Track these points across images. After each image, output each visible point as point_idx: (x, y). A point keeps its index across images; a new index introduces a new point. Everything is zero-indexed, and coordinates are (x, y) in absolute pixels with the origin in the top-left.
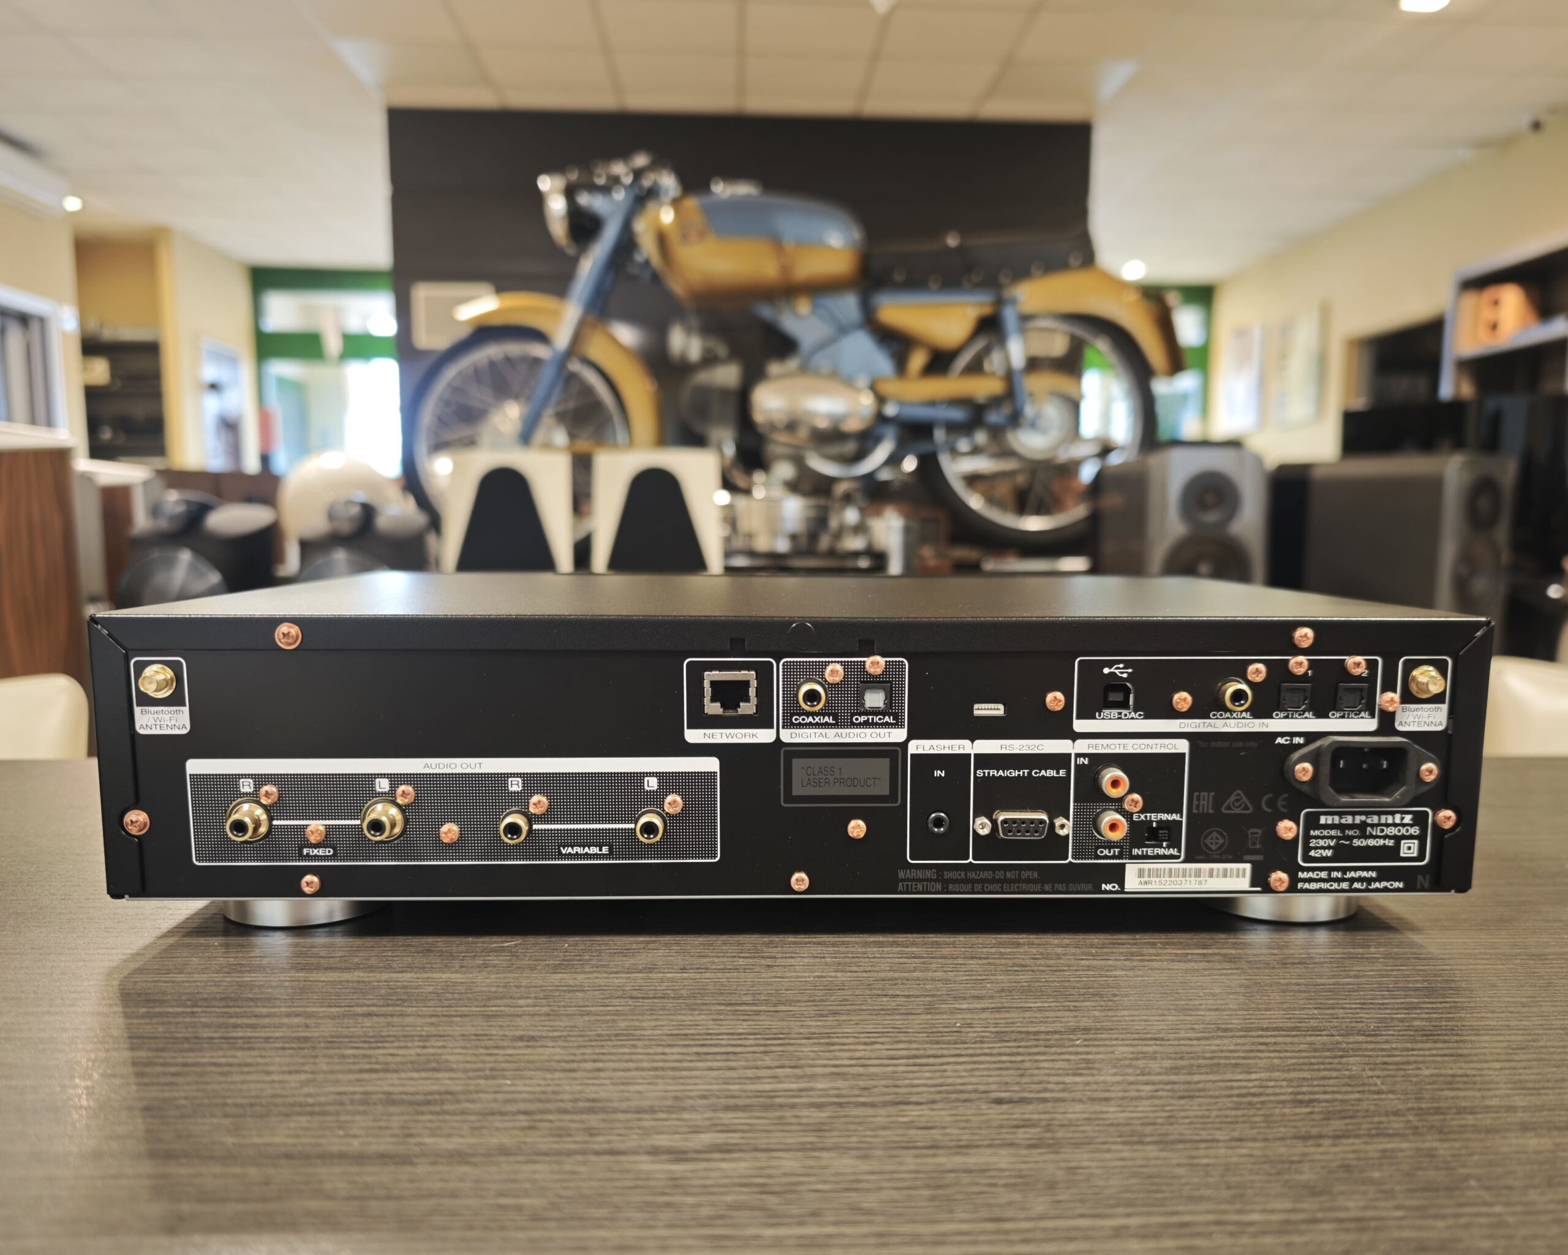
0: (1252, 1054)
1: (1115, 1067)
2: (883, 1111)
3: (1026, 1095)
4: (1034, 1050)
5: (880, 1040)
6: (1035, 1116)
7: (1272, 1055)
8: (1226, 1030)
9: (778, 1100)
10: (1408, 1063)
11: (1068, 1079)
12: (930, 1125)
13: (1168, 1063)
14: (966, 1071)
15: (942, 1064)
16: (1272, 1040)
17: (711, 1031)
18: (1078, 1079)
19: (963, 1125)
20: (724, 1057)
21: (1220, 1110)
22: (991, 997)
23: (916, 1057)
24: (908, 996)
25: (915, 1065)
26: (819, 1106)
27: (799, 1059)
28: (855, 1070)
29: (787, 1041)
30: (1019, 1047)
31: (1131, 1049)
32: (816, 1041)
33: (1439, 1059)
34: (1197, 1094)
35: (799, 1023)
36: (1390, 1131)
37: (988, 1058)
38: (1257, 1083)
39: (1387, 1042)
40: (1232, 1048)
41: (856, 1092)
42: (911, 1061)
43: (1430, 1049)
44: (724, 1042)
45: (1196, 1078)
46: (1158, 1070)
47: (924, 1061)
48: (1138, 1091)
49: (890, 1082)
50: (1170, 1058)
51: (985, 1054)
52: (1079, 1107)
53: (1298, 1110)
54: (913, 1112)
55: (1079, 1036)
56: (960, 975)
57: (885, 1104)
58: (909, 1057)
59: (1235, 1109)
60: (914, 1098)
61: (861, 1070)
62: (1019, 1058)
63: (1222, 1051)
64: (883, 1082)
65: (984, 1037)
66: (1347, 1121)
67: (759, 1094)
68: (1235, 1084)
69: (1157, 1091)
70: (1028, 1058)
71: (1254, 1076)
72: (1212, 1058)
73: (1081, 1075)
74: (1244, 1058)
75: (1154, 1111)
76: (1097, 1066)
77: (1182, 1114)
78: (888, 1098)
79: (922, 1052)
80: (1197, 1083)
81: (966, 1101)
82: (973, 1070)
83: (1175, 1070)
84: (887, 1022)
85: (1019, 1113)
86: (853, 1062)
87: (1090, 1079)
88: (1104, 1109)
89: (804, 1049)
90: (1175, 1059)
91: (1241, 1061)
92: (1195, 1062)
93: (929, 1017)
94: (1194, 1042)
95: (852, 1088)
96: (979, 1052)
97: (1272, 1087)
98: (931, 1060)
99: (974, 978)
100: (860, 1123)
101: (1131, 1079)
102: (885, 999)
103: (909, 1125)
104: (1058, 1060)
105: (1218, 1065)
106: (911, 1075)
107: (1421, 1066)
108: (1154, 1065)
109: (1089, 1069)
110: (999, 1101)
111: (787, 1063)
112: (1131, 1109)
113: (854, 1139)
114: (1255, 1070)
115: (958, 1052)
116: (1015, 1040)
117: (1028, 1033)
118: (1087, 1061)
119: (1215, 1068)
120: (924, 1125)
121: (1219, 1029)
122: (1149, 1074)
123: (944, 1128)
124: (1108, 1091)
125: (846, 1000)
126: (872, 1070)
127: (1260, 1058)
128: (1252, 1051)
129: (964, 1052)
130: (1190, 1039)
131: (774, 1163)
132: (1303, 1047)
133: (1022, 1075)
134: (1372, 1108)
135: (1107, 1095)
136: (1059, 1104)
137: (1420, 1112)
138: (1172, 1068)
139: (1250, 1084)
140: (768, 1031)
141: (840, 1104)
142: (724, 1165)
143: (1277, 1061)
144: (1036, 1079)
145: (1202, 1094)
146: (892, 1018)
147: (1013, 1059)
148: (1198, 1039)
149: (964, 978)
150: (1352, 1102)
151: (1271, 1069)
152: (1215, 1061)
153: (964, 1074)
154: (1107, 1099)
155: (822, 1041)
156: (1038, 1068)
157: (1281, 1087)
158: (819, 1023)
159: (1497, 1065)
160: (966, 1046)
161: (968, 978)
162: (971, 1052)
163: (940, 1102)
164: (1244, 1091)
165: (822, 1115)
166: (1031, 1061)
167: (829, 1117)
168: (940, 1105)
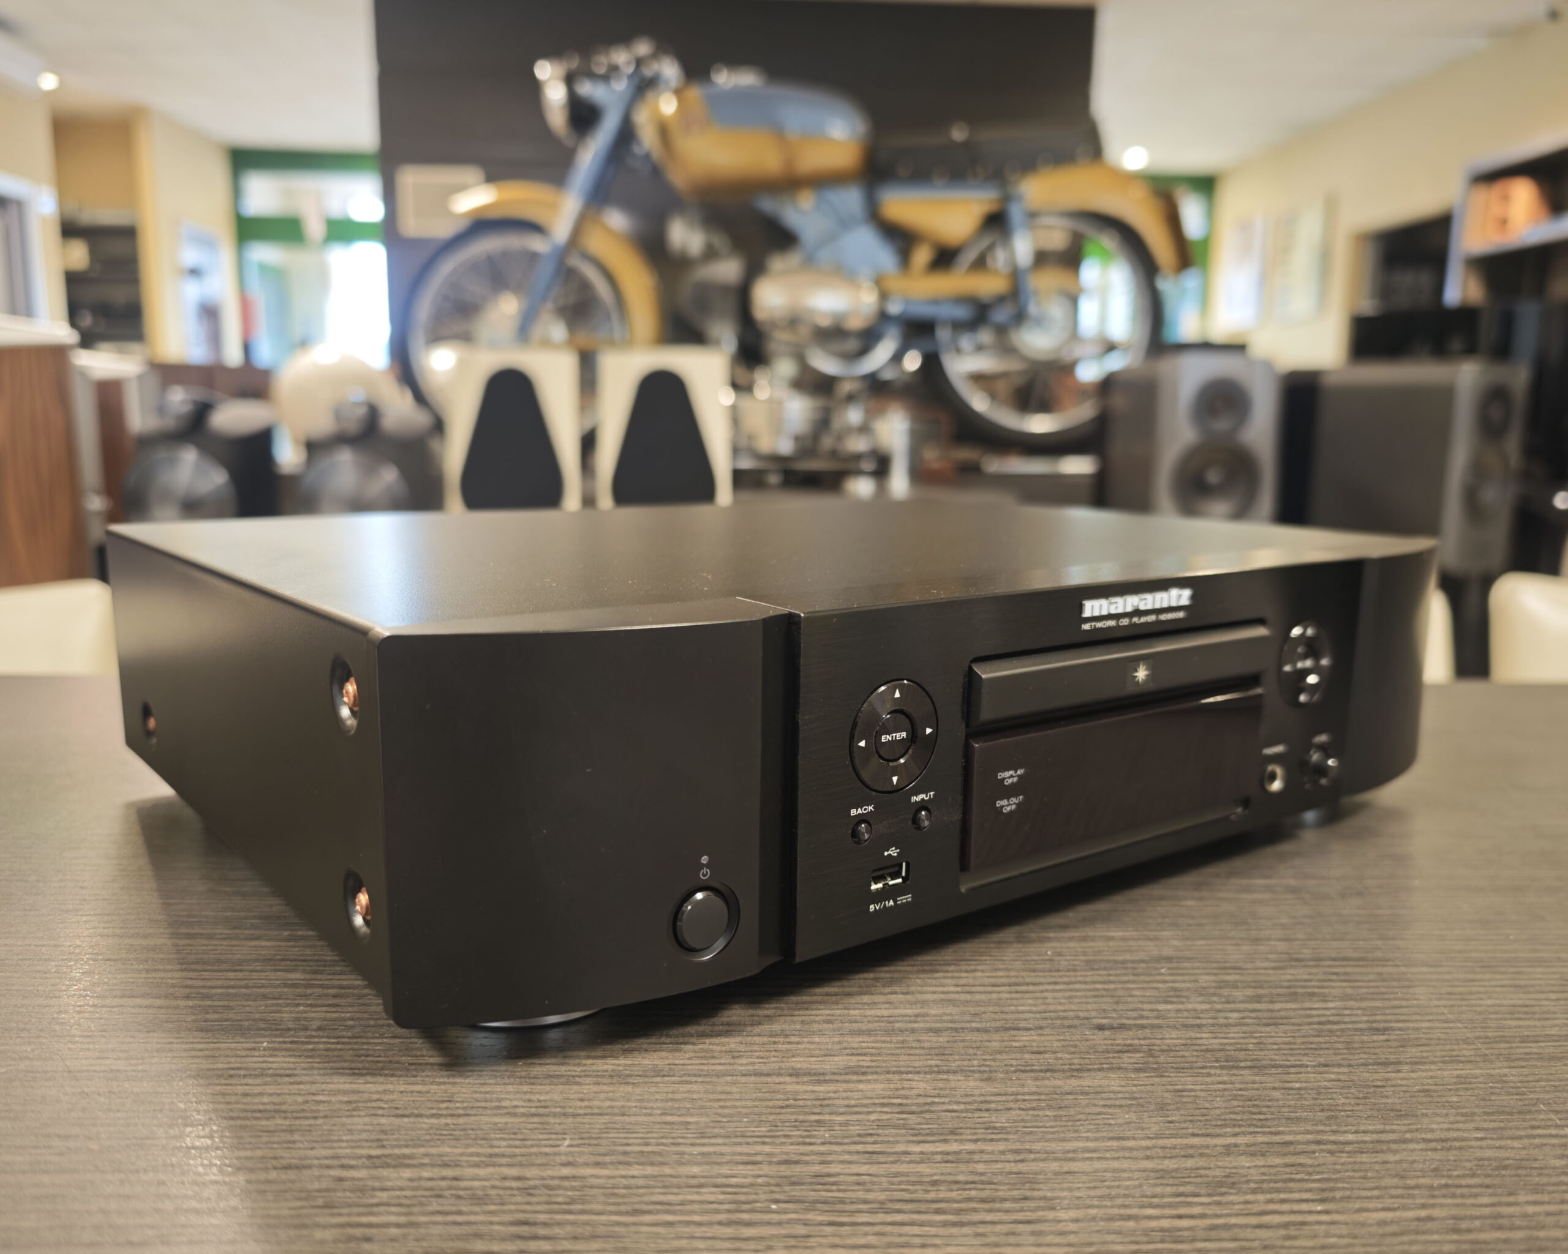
0: (1325, 984)
1: (1201, 995)
2: (996, 1037)
3: (1124, 1021)
4: (1125, 978)
6: (1136, 1042)
7: (1344, 984)
8: (1298, 960)
9: (897, 1025)
10: (1471, 993)
11: (1161, 1007)
12: (1042, 1049)
13: (1249, 992)
15: (1042, 992)
16: (1341, 970)
18: (1170, 1007)
19: (1072, 1050)
21: (1304, 1037)
22: (1075, 926)
23: (1017, 982)
25: (1018, 990)
26: (937, 1031)
28: (964, 994)
30: (1109, 975)
31: (1213, 978)
33: (1498, 989)
34: (1280, 1021)
36: (1463, 1059)
37: (1083, 986)
38: (1334, 1011)
39: (1449, 973)
40: (1306, 977)
41: (969, 1017)
42: (1013, 988)
43: (1490, 980)
45: (1277, 1006)
46: (1240, 998)
47: (1024, 988)
48: (1226, 1018)
49: (997, 1009)
50: (1251, 987)
51: (1080, 982)
52: (1174, 1034)
53: (1375, 1038)
54: (1024, 1038)
55: (1163, 965)
57: (997, 1030)
59: (1318, 1036)
60: (1022, 1025)
62: (1112, 986)
63: (1297, 980)
64: (992, 1007)
66: (1422, 1048)
67: (879, 1019)
68: (1314, 1012)
69: (1243, 1018)
70: (1119, 986)
71: (1331, 1005)
72: (1289, 987)
73: (1171, 1003)
74: (1319, 987)
75: (1244, 1038)
76: (1185, 994)
77: (1270, 1040)
78: (998, 1024)
79: (1021, 980)
80: (1279, 1011)
81: (1070, 1027)
82: (1070, 997)
83: (1258, 999)
85: (1121, 1038)
86: (959, 989)
87: (1180, 1006)
88: (1198, 1035)
90: (1256, 988)
91: (1316, 990)
92: (1275, 991)
94: (1271, 972)
95: (963, 1014)
96: (1073, 979)
97: (1348, 1015)
98: (1031, 988)
100: (978, 1048)
101: (1219, 1007)
103: (1022, 1050)
104: (1148, 988)
105: (1295, 994)
106: (1015, 1002)
107: (1483, 996)
108: (1238, 994)
109: (1177, 996)
110: (1101, 1028)
111: (898, 989)
112: (1222, 1035)
113: (975, 1063)
114: (1330, 999)
115: (1053, 980)
116: (1105, 969)
117: (1115, 962)
118: (1175, 989)
119: (1293, 997)
120: (1035, 1050)
121: (1291, 960)
122: (1234, 1002)
124: (1199, 1018)
127: (1333, 987)
128: (1325, 981)
130: (1266, 968)
131: (907, 1085)
132: (1372, 977)
133: (1117, 1003)
134: (1443, 1036)
135: (1198, 1021)
136: (1156, 1030)
137: (1488, 1040)
138: (1253, 997)
139: (1328, 1013)
141: (956, 1030)
142: (861, 1086)
143: (1349, 991)
144: (1131, 1006)
145: (1285, 1021)
147: (1106, 986)
148: (1274, 968)
150: (1424, 1031)
151: (1345, 997)
152: (1292, 990)
153: (1063, 1001)
154: (1199, 1026)
156: (1131, 996)
157: (1356, 1015)
159: (1553, 996)
160: (1060, 974)
162: (1066, 979)
163: (1048, 1027)
164: (1323, 1019)
165: (941, 1039)
166: (1123, 989)
167: (948, 1042)
168: (1047, 1031)
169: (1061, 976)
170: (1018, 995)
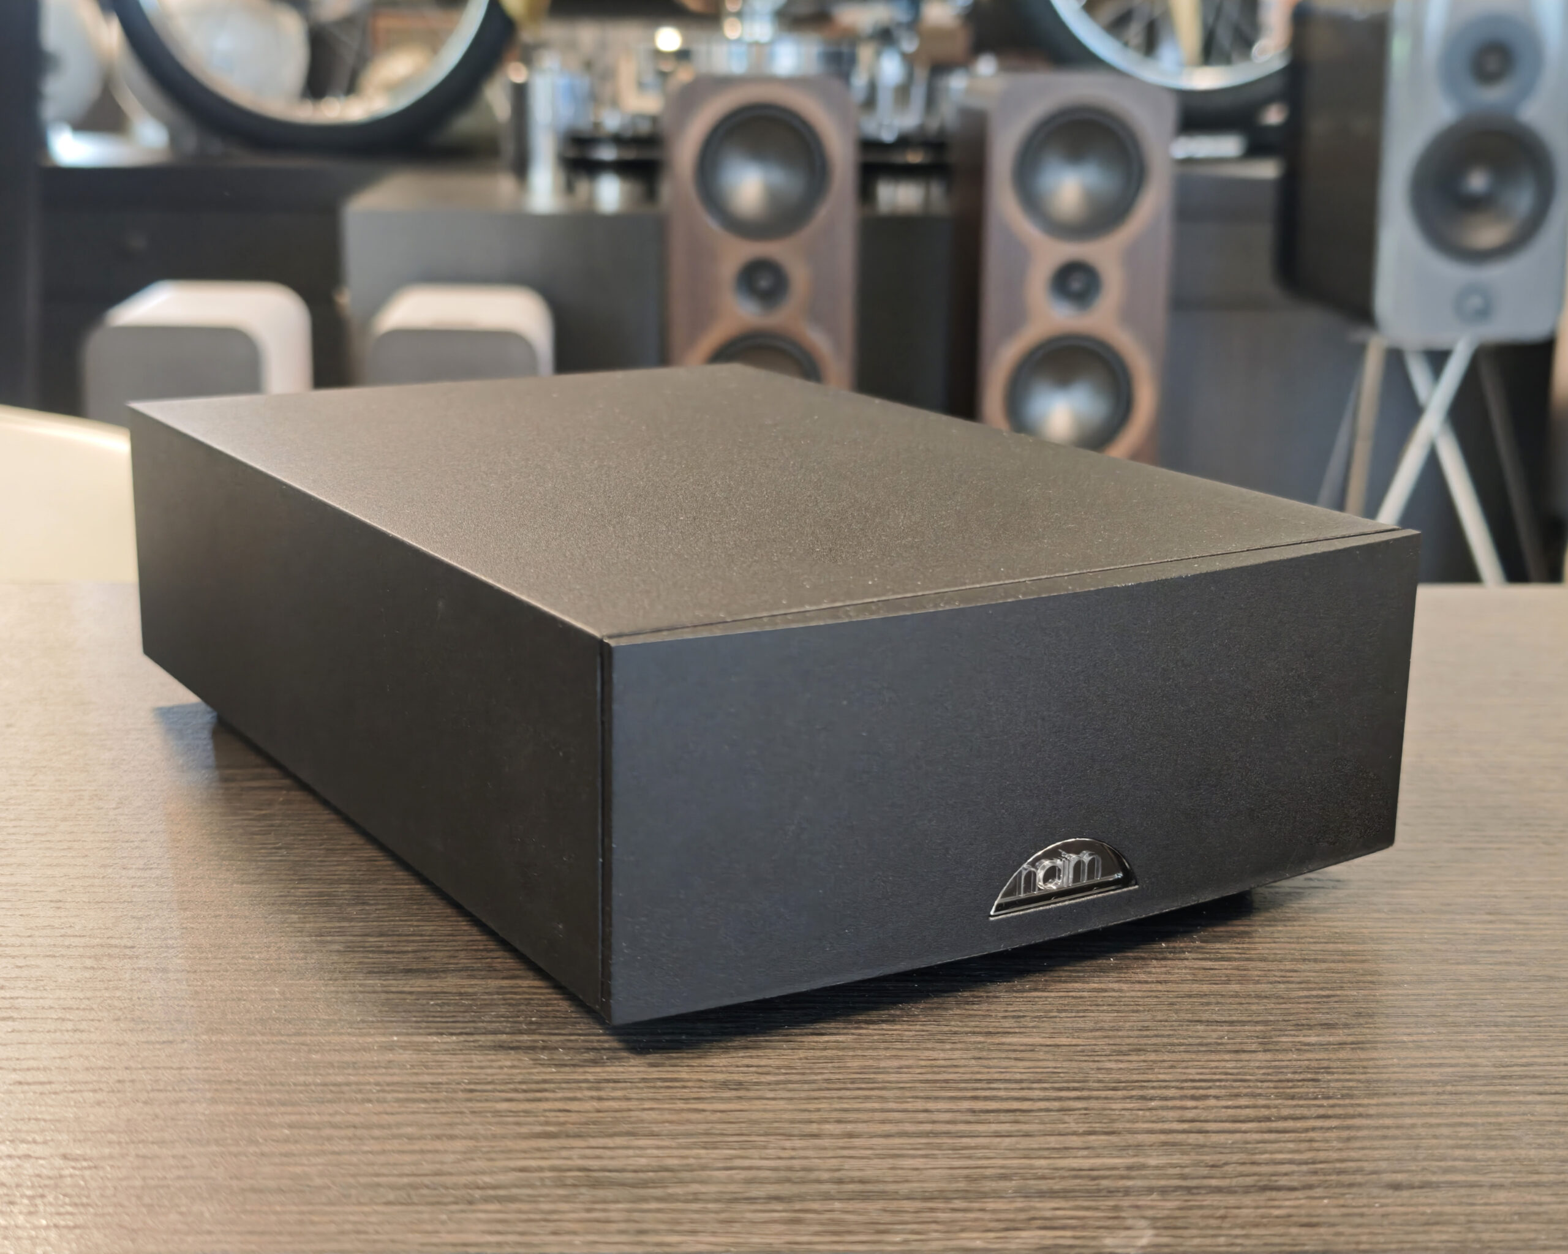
2: (1247, 1200)
5: (1212, 1092)
9: (1105, 1183)
12: (1315, 1220)
14: (1339, 1139)
15: (1307, 1130)
17: (979, 1077)
20: (1010, 1117)
22: (1346, 1026)
23: (1268, 1119)
24: (1231, 1023)
25: (1270, 1131)
26: (1164, 1191)
27: (1113, 1121)
28: (1193, 1138)
29: (1085, 1093)
32: (1125, 1093)
35: (1095, 1065)
41: (1205, 1171)
42: (1264, 1125)
44: (1002, 1093)
47: (1281, 1125)
49: (1242, 1157)
54: (1287, 1203)
56: (1293, 990)
57: (1247, 1190)
58: (1258, 1120)
60: (1283, 1181)
61: (1200, 1138)
62: (1408, 1121)
64: (1235, 1158)
65: (1350, 1088)
67: (1077, 1173)
70: (1420, 1121)
73: (1494, 1147)
76: (1514, 1133)
78: (1249, 1181)
79: (1275, 1111)
81: (1351, 1185)
82: (1349, 1139)
84: (1213, 1064)
85: (1425, 1203)
86: (1186, 1126)
88: (1537, 1199)
89: (1114, 1106)
93: (1269, 1056)
95: (1197, 1164)
98: (1290, 1124)
99: (1314, 993)
100: (1223, 1217)
102: (1200, 1027)
103: (1287, 1220)
104: (1459, 1125)
106: (1269, 1147)
109: (1503, 1138)
110: (1396, 1187)
111: (1097, 1126)
113: (1222, 1240)
115: (1321, 1111)
120: (1305, 1220)
123: (1333, 1225)
124: (1537, 1172)
125: (1147, 1029)
126: (1215, 1138)
129: (1330, 1112)
133: (1416, 1147)
135: (1536, 1178)
136: (1476, 1191)
140: (1055, 1078)
141: (1189, 1190)
144: (1437, 1154)
146: (1218, 1057)
147: (1399, 1122)
149: (1301, 993)
154: (1537, 1185)
155: (1134, 1093)
156: (1435, 1137)
158: (1122, 1065)
160: (1331, 1102)
161: (1306, 993)
162: (1341, 1111)
163: (1319, 1186)
165: (1169, 1204)
166: (1423, 1125)
167: (1180, 1209)
168: (1319, 1192)
169: (1333, 1106)
170: (1273, 1136)
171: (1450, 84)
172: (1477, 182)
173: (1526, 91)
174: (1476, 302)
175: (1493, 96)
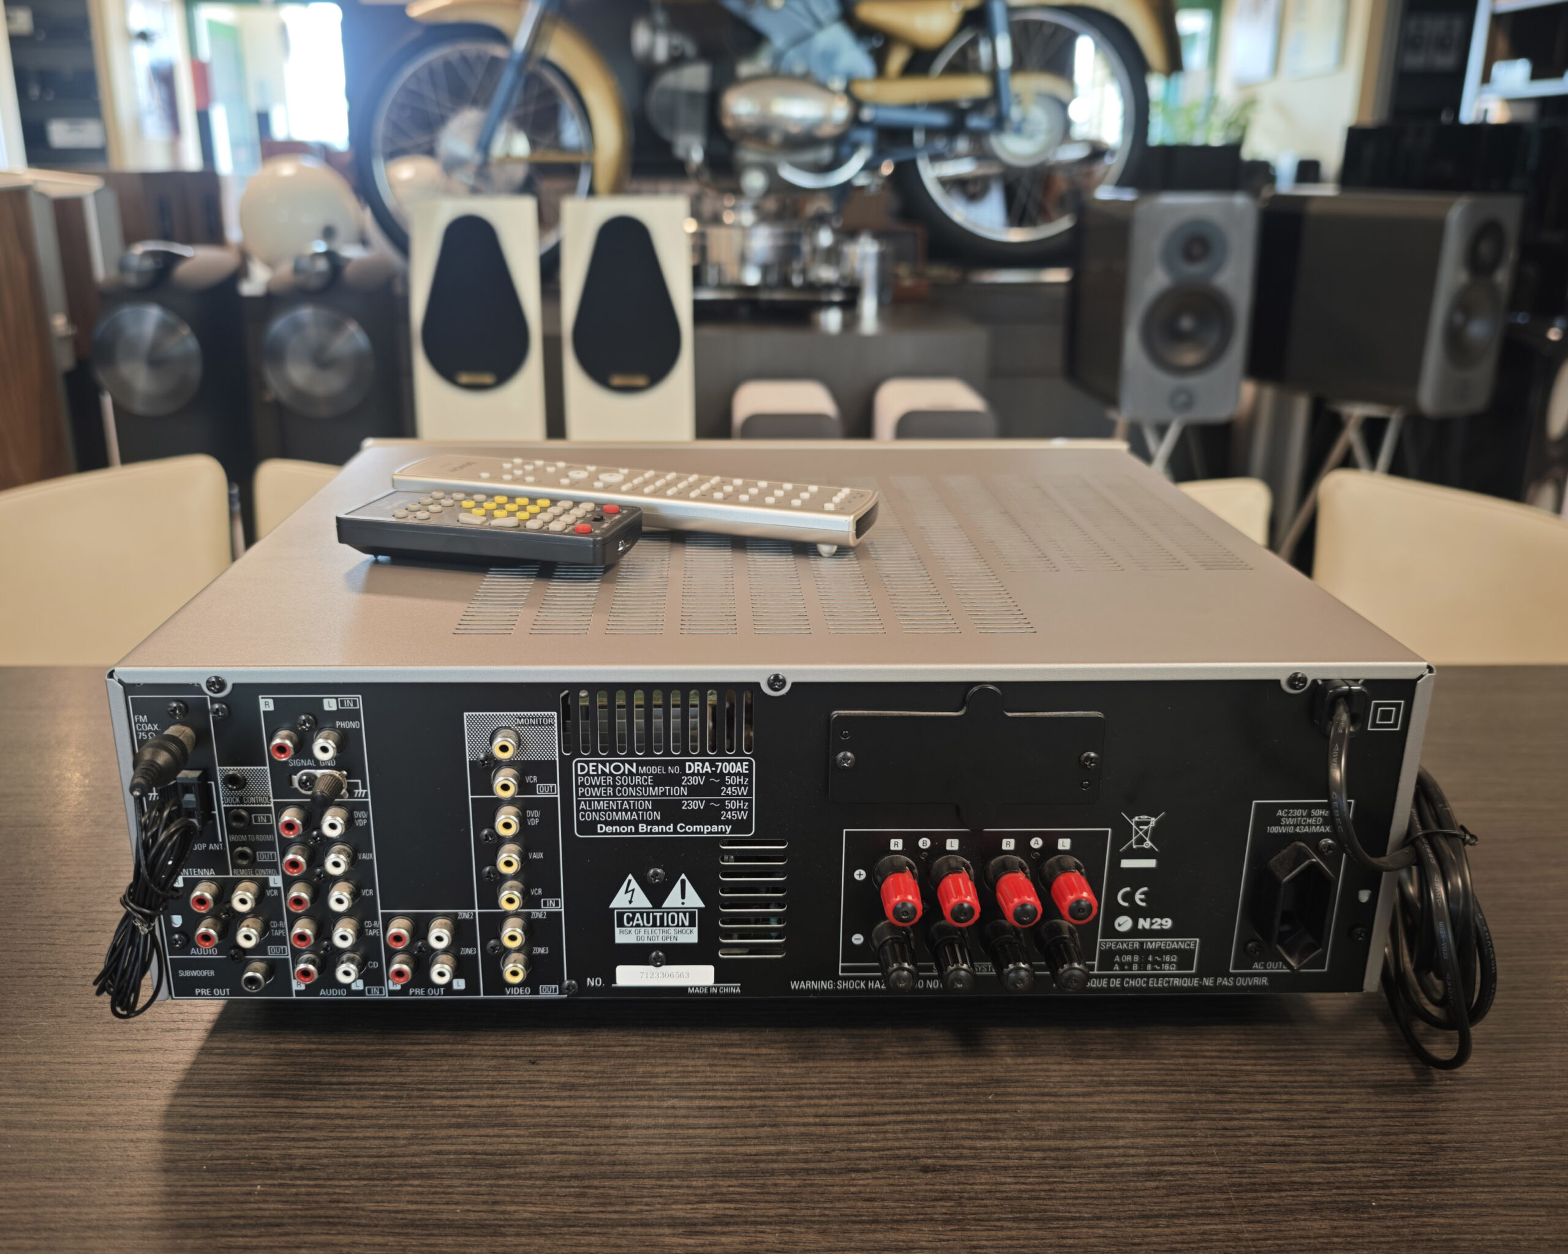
171: (1168, 263)
172: (1186, 323)
173: (1218, 267)
174: (1182, 398)
175: (1194, 270)
